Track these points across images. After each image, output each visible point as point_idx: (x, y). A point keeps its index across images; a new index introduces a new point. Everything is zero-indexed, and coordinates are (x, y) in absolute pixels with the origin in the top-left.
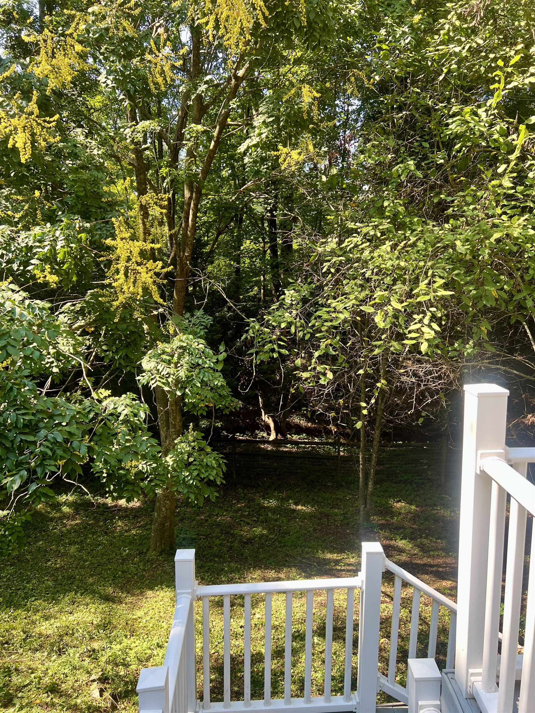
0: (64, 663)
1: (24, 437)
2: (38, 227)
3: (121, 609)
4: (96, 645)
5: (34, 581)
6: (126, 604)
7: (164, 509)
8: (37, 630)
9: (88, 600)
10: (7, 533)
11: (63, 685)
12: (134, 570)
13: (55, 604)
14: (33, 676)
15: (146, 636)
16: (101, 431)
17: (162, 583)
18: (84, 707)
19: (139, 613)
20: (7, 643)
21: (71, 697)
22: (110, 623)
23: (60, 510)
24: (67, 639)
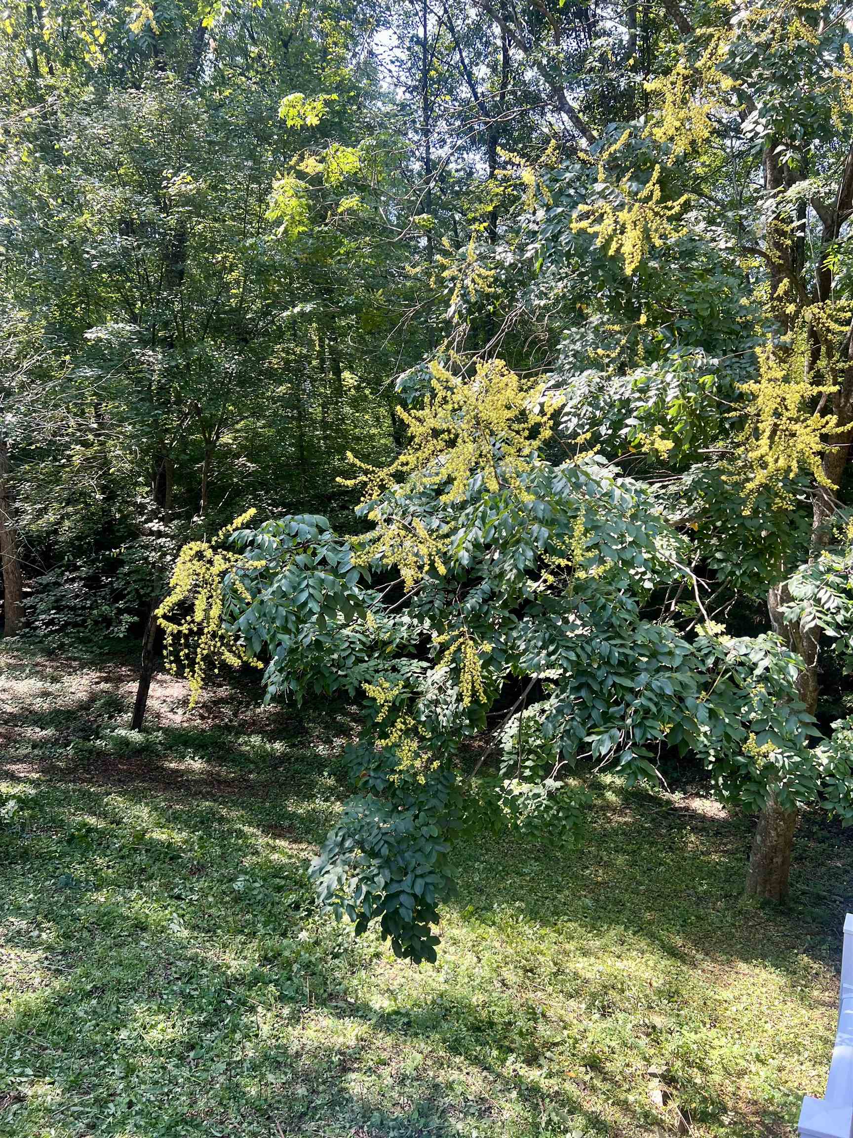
0: (611, 1032)
1: (618, 680)
2: (640, 370)
3: (695, 975)
4: (658, 1021)
5: (567, 892)
6: (703, 971)
7: (773, 833)
8: (571, 965)
9: (643, 945)
10: (561, 814)
11: (608, 1064)
12: (716, 920)
13: (597, 935)
14: (566, 1032)
15: (736, 1036)
16: (723, 687)
17: (764, 957)
18: (638, 1110)
19: (726, 994)
20: (531, 971)
21: (619, 1087)
22: (677, 992)
23: (601, 796)
24: (613, 995)
